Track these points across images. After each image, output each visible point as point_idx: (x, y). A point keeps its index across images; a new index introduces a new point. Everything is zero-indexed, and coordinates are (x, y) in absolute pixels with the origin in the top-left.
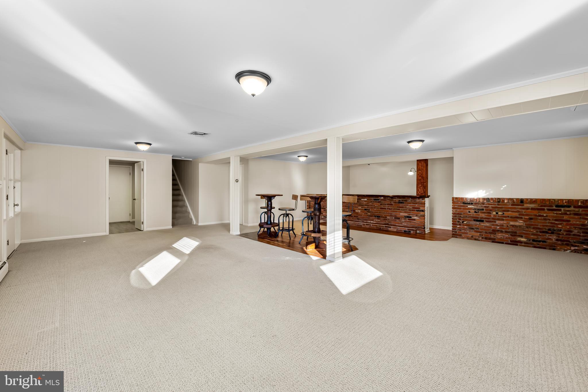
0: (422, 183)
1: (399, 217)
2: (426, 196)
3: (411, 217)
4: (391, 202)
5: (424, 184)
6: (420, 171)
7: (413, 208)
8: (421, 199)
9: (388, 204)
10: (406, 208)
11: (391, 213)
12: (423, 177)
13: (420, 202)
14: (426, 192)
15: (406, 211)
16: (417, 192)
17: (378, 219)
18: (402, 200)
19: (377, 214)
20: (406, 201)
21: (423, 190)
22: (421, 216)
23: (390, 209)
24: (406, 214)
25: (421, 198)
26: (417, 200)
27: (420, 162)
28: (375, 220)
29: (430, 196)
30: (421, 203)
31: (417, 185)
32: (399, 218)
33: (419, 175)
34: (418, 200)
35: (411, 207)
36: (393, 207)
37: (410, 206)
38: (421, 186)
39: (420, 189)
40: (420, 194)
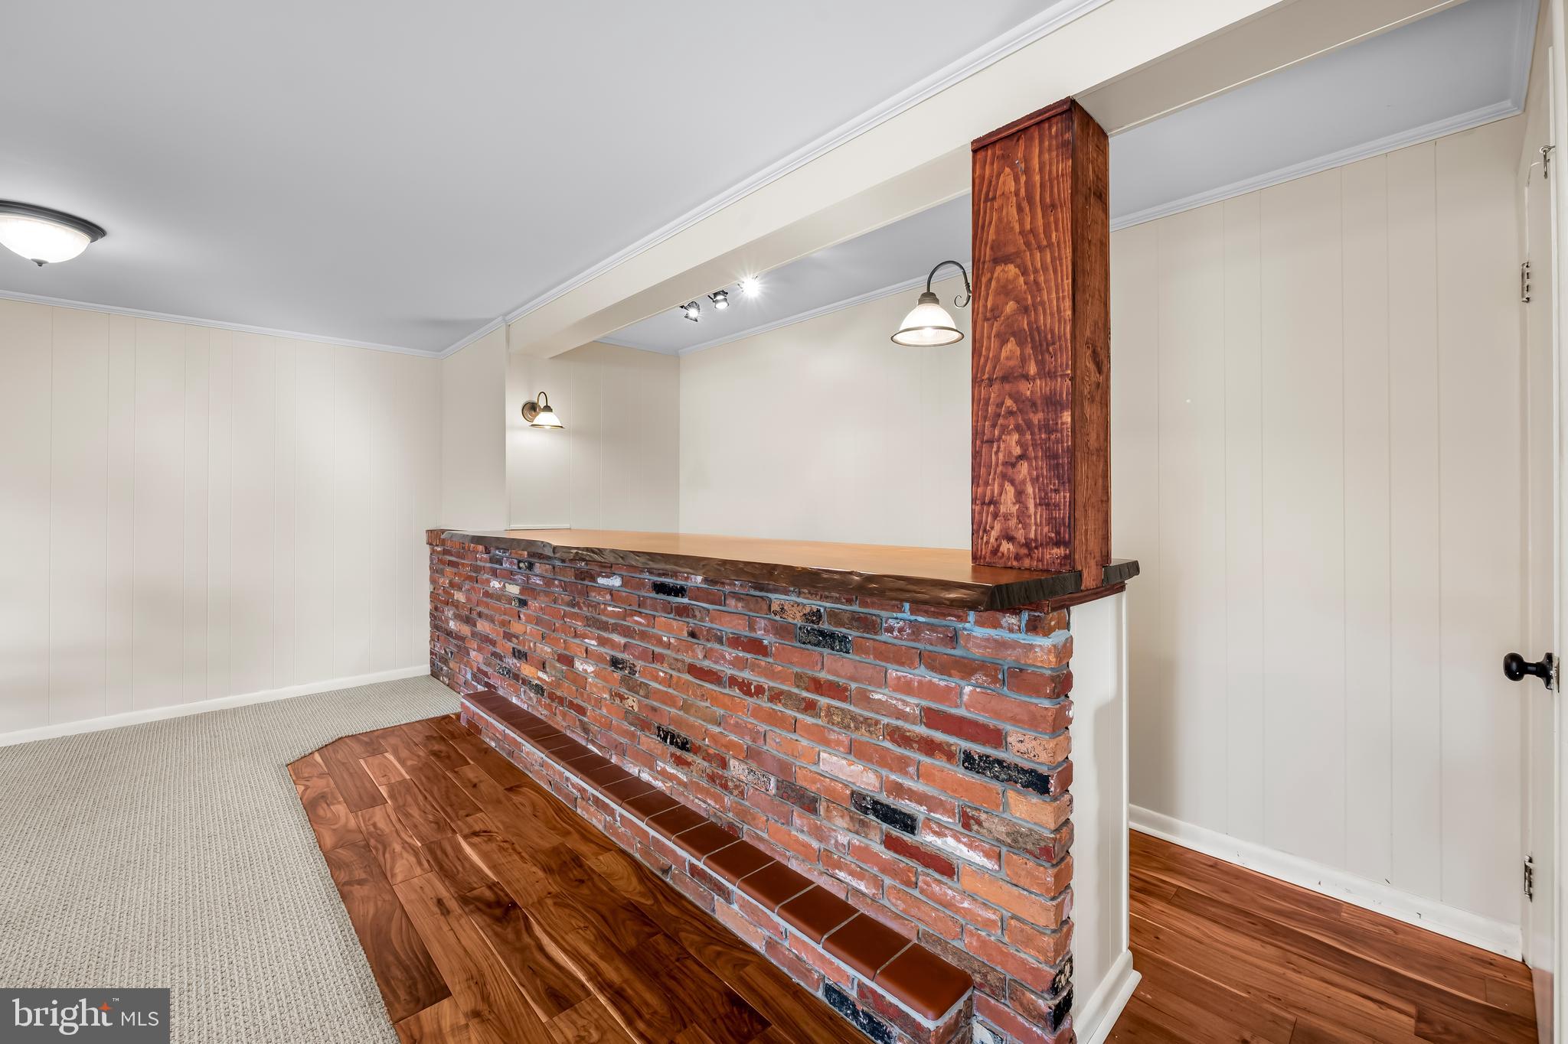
0: (1037, 418)
1: (813, 788)
2: (1090, 578)
3: (908, 823)
4: (752, 628)
5: (1049, 428)
6: (1012, 269)
7: (932, 718)
8: (1010, 620)
9: (736, 642)
10: (864, 698)
11: (755, 735)
12: (1039, 343)
13: (1009, 659)
14: (1087, 525)
15: (862, 736)
16: (978, 529)
17: (679, 762)
18: (833, 616)
19: (673, 720)
20: (869, 625)
21: (1044, 503)
22: (1017, 841)
23: (745, 687)
24: (866, 779)
25: (1016, 611)
26: (976, 631)
27: (1006, 159)
28: (660, 765)
29: (1133, 568)
30: (1019, 677)
31: (982, 442)
32: (809, 804)
33: (994, 314)
34: (980, 632)
35: (912, 704)
36: (771, 674)
37: (906, 687)
38: (1022, 457)
39: (1010, 490)
40: (1006, 547)
